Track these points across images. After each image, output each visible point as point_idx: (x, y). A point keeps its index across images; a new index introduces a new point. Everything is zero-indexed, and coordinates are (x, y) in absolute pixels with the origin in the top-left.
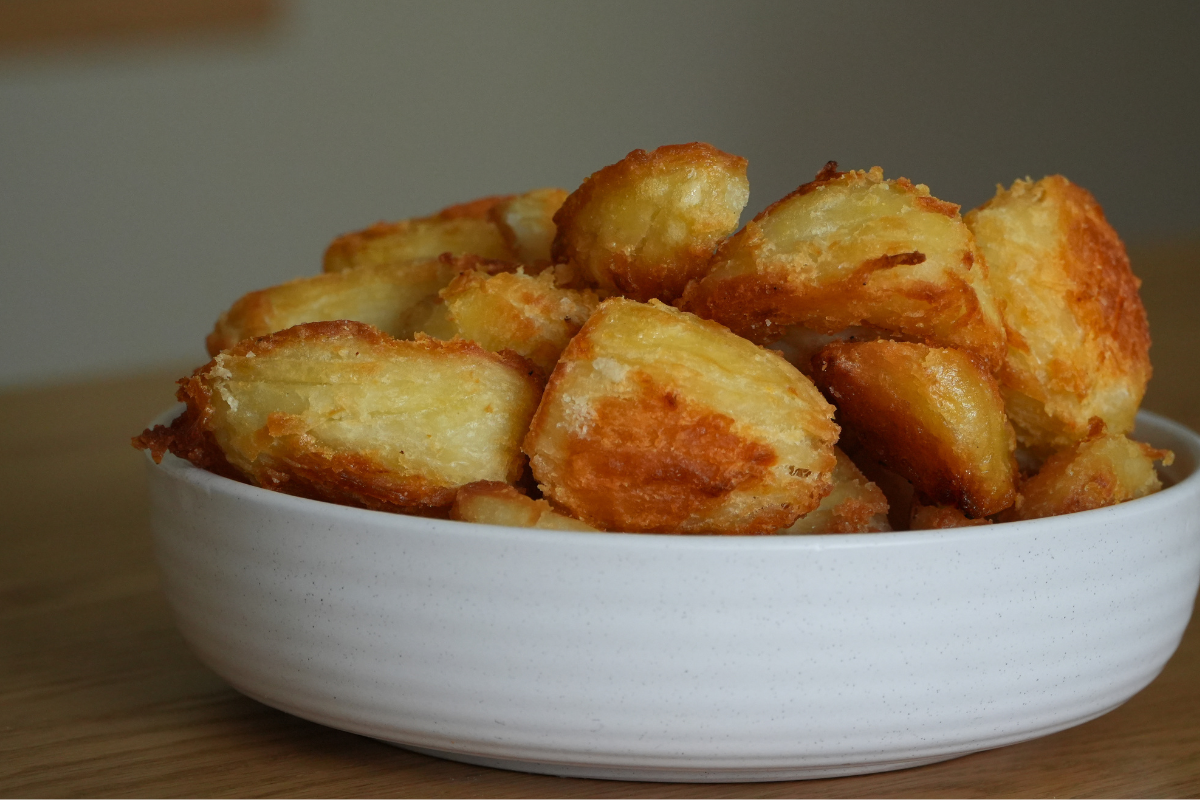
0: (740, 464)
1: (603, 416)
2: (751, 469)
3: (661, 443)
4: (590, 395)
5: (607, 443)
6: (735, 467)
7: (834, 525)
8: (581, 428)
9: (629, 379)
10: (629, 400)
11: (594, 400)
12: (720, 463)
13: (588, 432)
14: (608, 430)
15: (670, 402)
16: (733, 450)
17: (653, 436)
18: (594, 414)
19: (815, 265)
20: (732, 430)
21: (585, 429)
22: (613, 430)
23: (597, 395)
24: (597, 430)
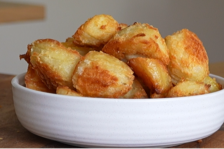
0: (110, 80)
1: (84, 71)
2: (112, 81)
3: (95, 76)
4: (83, 67)
5: (85, 76)
6: (109, 81)
7: (133, 97)
8: (80, 73)
9: (90, 63)
10: (90, 68)
11: (83, 68)
12: (106, 80)
13: (82, 74)
14: (85, 73)
15: (97, 67)
16: (109, 78)
17: (94, 74)
18: (83, 70)
19: (125, 38)
20: (109, 73)
21: (81, 73)
22: (86, 73)
23: (84, 67)
24: (83, 74)
